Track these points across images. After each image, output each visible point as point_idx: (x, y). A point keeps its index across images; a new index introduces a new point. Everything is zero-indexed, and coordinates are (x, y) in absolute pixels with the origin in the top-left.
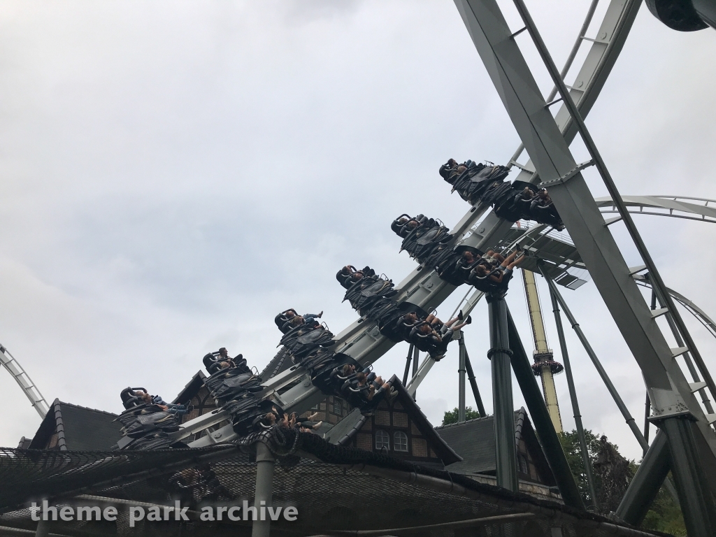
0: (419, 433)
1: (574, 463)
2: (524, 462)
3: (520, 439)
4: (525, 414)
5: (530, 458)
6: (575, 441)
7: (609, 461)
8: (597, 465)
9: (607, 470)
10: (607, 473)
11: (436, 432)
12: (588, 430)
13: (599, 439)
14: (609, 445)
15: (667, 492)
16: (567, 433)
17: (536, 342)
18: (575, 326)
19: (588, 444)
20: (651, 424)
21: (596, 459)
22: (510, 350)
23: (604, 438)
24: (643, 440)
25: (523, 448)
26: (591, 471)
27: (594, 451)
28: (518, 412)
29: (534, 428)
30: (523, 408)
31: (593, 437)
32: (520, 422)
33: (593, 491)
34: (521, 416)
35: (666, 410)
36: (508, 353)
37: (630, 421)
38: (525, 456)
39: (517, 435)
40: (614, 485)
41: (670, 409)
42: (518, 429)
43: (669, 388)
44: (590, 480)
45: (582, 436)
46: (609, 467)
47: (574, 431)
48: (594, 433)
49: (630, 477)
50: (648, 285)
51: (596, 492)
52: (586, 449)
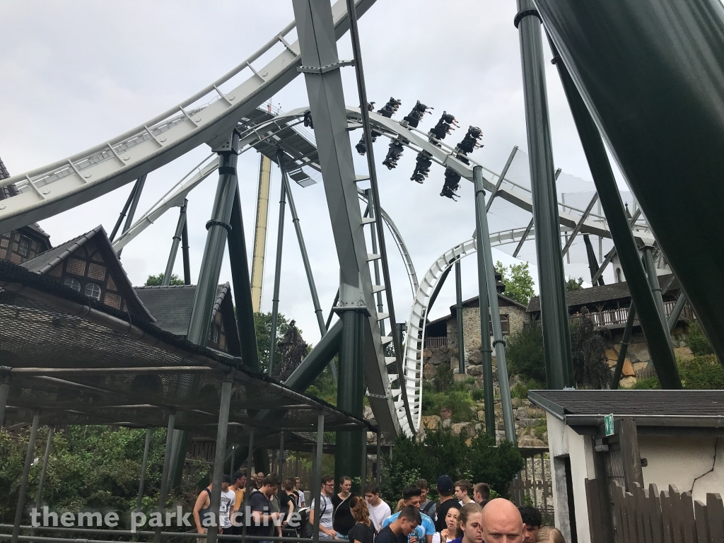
0: (115, 289)
1: (262, 340)
2: (216, 332)
3: (218, 311)
4: (229, 290)
5: (222, 329)
6: (267, 322)
7: (292, 342)
8: (281, 345)
9: (288, 350)
10: (287, 352)
11: (134, 291)
12: (282, 314)
13: (288, 323)
14: (295, 329)
15: (330, 372)
16: (263, 314)
17: (256, 227)
18: (296, 220)
19: (279, 325)
20: (335, 314)
21: (281, 339)
22: (230, 226)
23: (293, 322)
24: (323, 328)
25: (218, 319)
26: (274, 349)
27: (282, 332)
28: (223, 286)
29: (234, 305)
30: (228, 283)
31: (284, 321)
32: (222, 295)
33: (271, 366)
34: (224, 290)
35: (349, 303)
36: (227, 227)
37: (318, 311)
38: (219, 328)
39: (216, 306)
40: (290, 363)
41: (353, 303)
42: (219, 301)
43: (356, 285)
44: (272, 357)
45: (275, 318)
46: (291, 347)
47: (269, 314)
48: (286, 318)
49: (305, 357)
50: (365, 200)
51: (273, 367)
52: (276, 330)
